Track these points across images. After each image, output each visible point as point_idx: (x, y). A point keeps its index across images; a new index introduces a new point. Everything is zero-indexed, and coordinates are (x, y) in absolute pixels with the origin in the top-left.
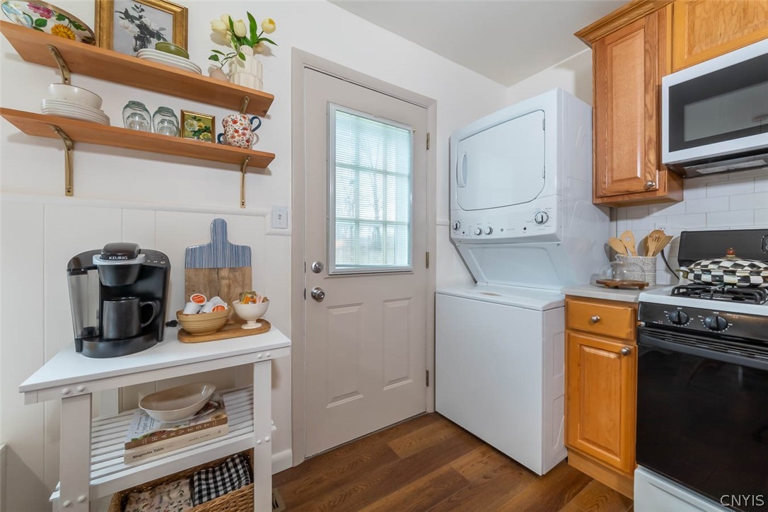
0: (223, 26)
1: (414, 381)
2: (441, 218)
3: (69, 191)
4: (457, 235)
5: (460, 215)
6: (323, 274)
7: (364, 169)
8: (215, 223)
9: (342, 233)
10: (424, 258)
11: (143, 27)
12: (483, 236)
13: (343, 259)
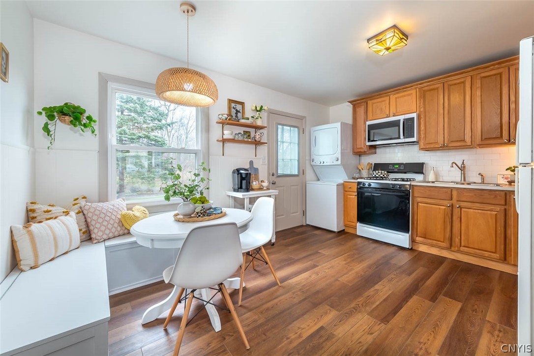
0: (254, 108)
1: (299, 214)
2: (307, 158)
3: (223, 155)
4: (313, 163)
5: (313, 157)
6: (275, 176)
7: (285, 142)
8: (251, 161)
9: (280, 163)
10: (302, 172)
11: (236, 110)
12: (322, 164)
13: (280, 172)
